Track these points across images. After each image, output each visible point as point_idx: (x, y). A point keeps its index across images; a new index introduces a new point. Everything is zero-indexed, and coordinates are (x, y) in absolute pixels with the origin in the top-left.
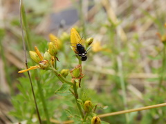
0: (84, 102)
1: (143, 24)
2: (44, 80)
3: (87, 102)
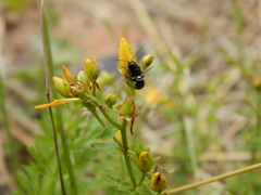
0: (138, 156)
1: (221, 83)
2: (73, 139)
3: (143, 153)
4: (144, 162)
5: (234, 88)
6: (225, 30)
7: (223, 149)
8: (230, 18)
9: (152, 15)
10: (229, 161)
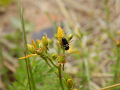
3: (69, 80)
4: (69, 84)
5: (105, 42)
6: (100, 15)
7: (101, 72)
8: (103, 9)
9: (67, 8)
10: (104, 77)
